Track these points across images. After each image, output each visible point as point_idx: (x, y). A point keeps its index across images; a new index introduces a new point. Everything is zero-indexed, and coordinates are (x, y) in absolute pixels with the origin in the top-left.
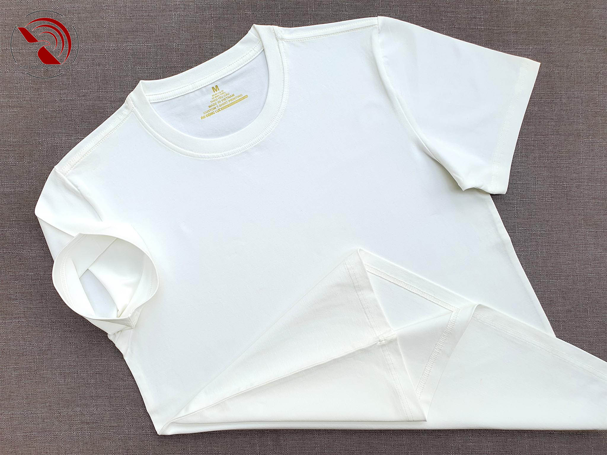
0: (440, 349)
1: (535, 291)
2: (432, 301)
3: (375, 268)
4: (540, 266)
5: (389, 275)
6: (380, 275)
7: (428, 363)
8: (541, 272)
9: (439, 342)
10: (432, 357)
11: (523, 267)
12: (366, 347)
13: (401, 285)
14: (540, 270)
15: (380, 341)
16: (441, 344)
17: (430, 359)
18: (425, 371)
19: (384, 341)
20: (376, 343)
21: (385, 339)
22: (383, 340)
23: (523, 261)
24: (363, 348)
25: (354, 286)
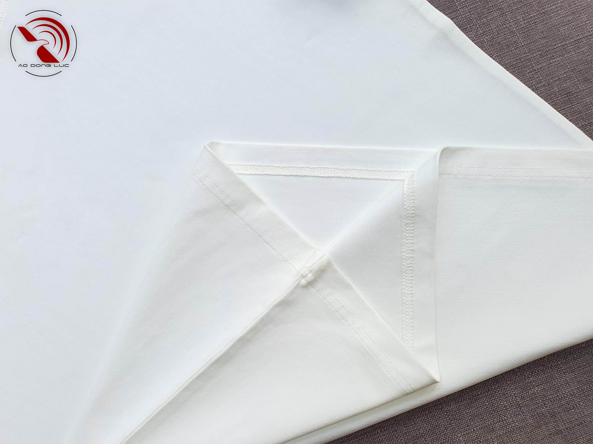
0: (412, 250)
1: (533, 90)
2: (366, 178)
3: (253, 164)
4: (523, 46)
5: (278, 165)
6: (265, 173)
7: (404, 282)
8: (528, 54)
9: (404, 238)
10: (404, 269)
11: (494, 59)
12: (284, 297)
13: (305, 174)
14: (527, 52)
15: (303, 277)
16: (409, 241)
17: (403, 274)
18: (404, 298)
19: (310, 275)
20: (297, 282)
21: (310, 269)
22: (307, 272)
23: (490, 50)
24: (279, 300)
25: (226, 206)
